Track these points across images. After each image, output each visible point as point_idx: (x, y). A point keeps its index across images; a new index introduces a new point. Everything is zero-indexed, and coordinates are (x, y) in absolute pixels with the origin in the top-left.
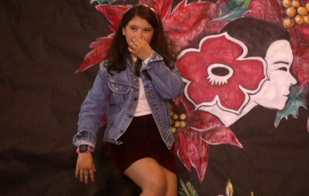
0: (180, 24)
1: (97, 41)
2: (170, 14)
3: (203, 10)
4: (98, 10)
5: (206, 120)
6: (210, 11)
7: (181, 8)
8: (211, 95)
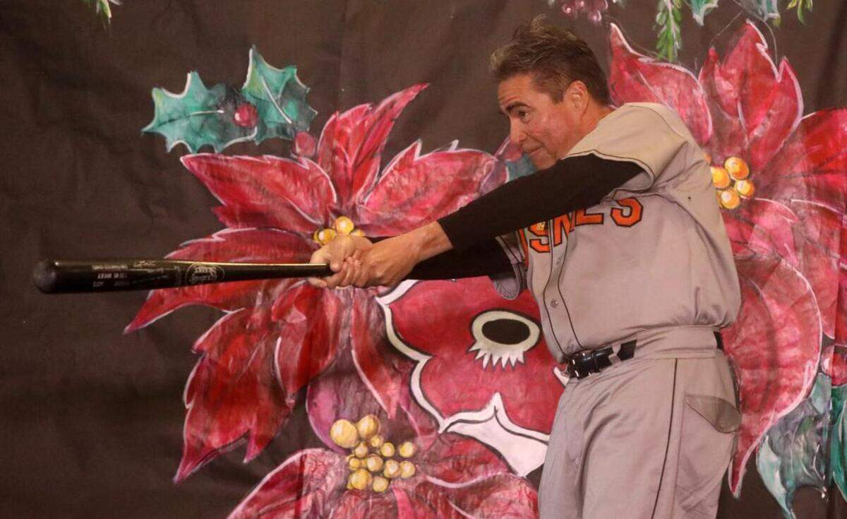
0: (402, 206)
1: (181, 248)
2: (375, 180)
3: (464, 172)
4: (187, 167)
5: (466, 459)
6: (482, 173)
7: (405, 165)
8: (482, 394)
